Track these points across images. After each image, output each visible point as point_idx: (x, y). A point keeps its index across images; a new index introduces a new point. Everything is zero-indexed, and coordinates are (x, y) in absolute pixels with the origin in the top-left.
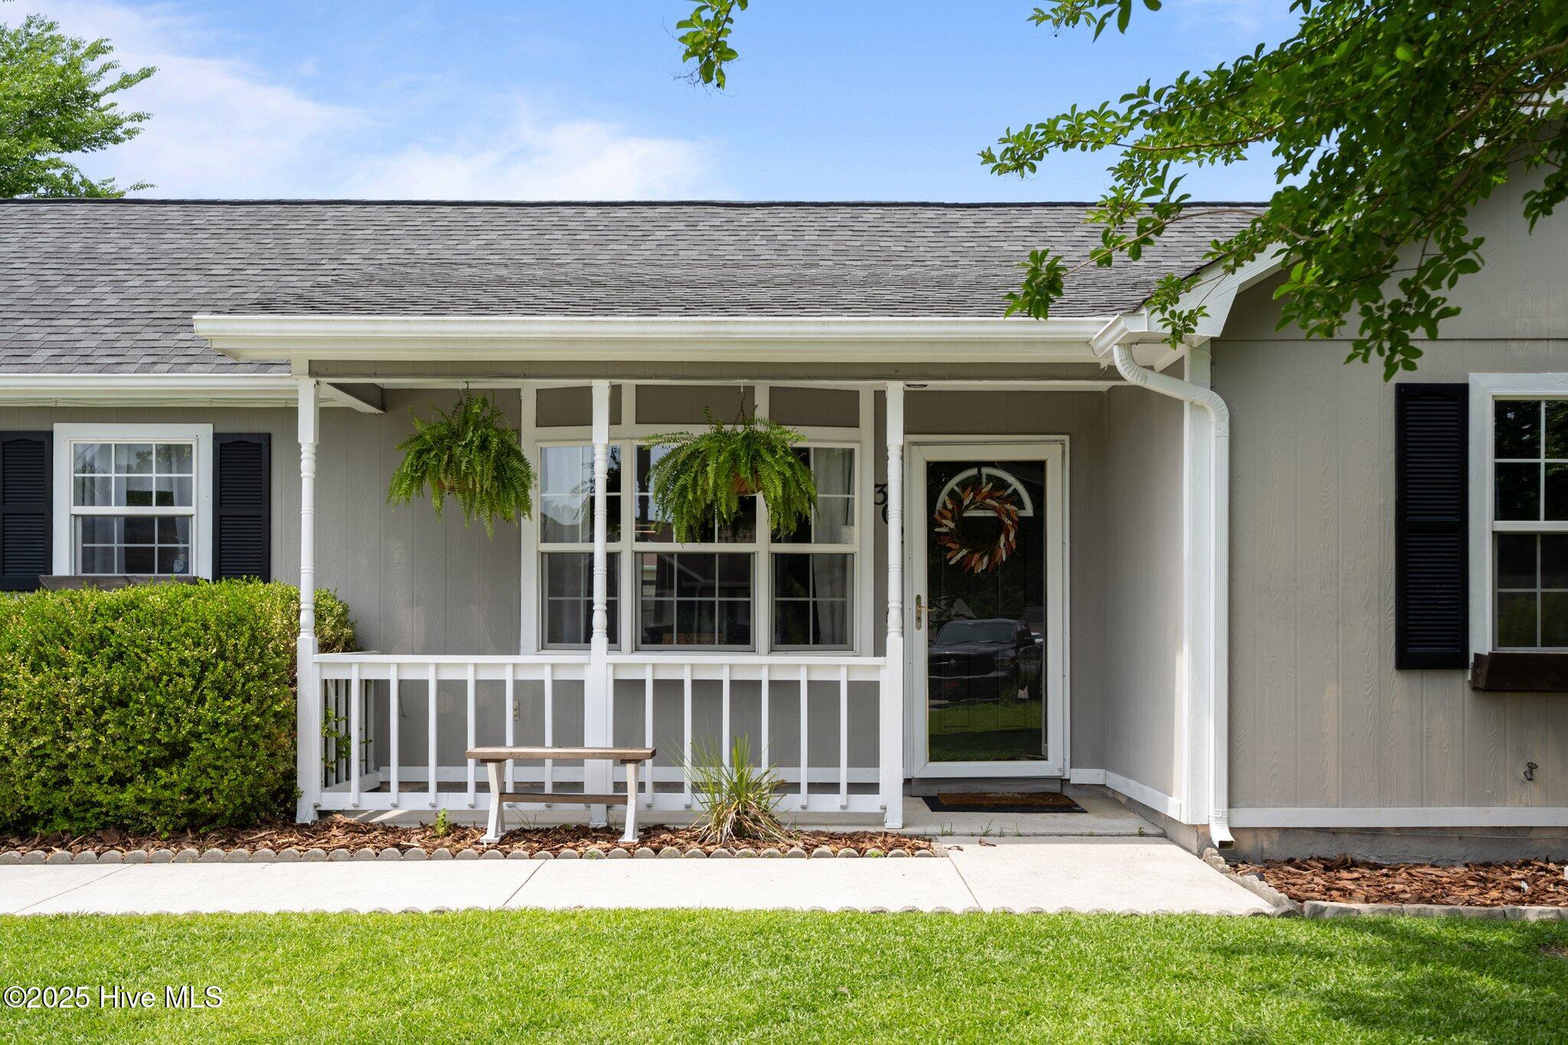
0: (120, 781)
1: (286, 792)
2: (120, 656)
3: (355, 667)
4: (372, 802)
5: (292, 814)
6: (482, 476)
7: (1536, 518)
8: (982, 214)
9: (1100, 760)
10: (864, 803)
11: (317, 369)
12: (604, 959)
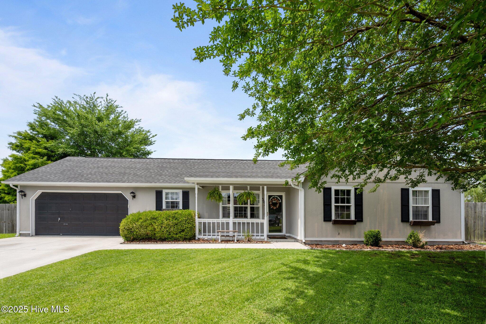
0: (177, 234)
1: (195, 236)
2: (176, 219)
3: (202, 220)
4: (204, 237)
5: (195, 238)
6: (218, 198)
7: (339, 203)
8: (273, 162)
9: (289, 233)
10: (262, 238)
11: (198, 184)
12: (239, 252)
